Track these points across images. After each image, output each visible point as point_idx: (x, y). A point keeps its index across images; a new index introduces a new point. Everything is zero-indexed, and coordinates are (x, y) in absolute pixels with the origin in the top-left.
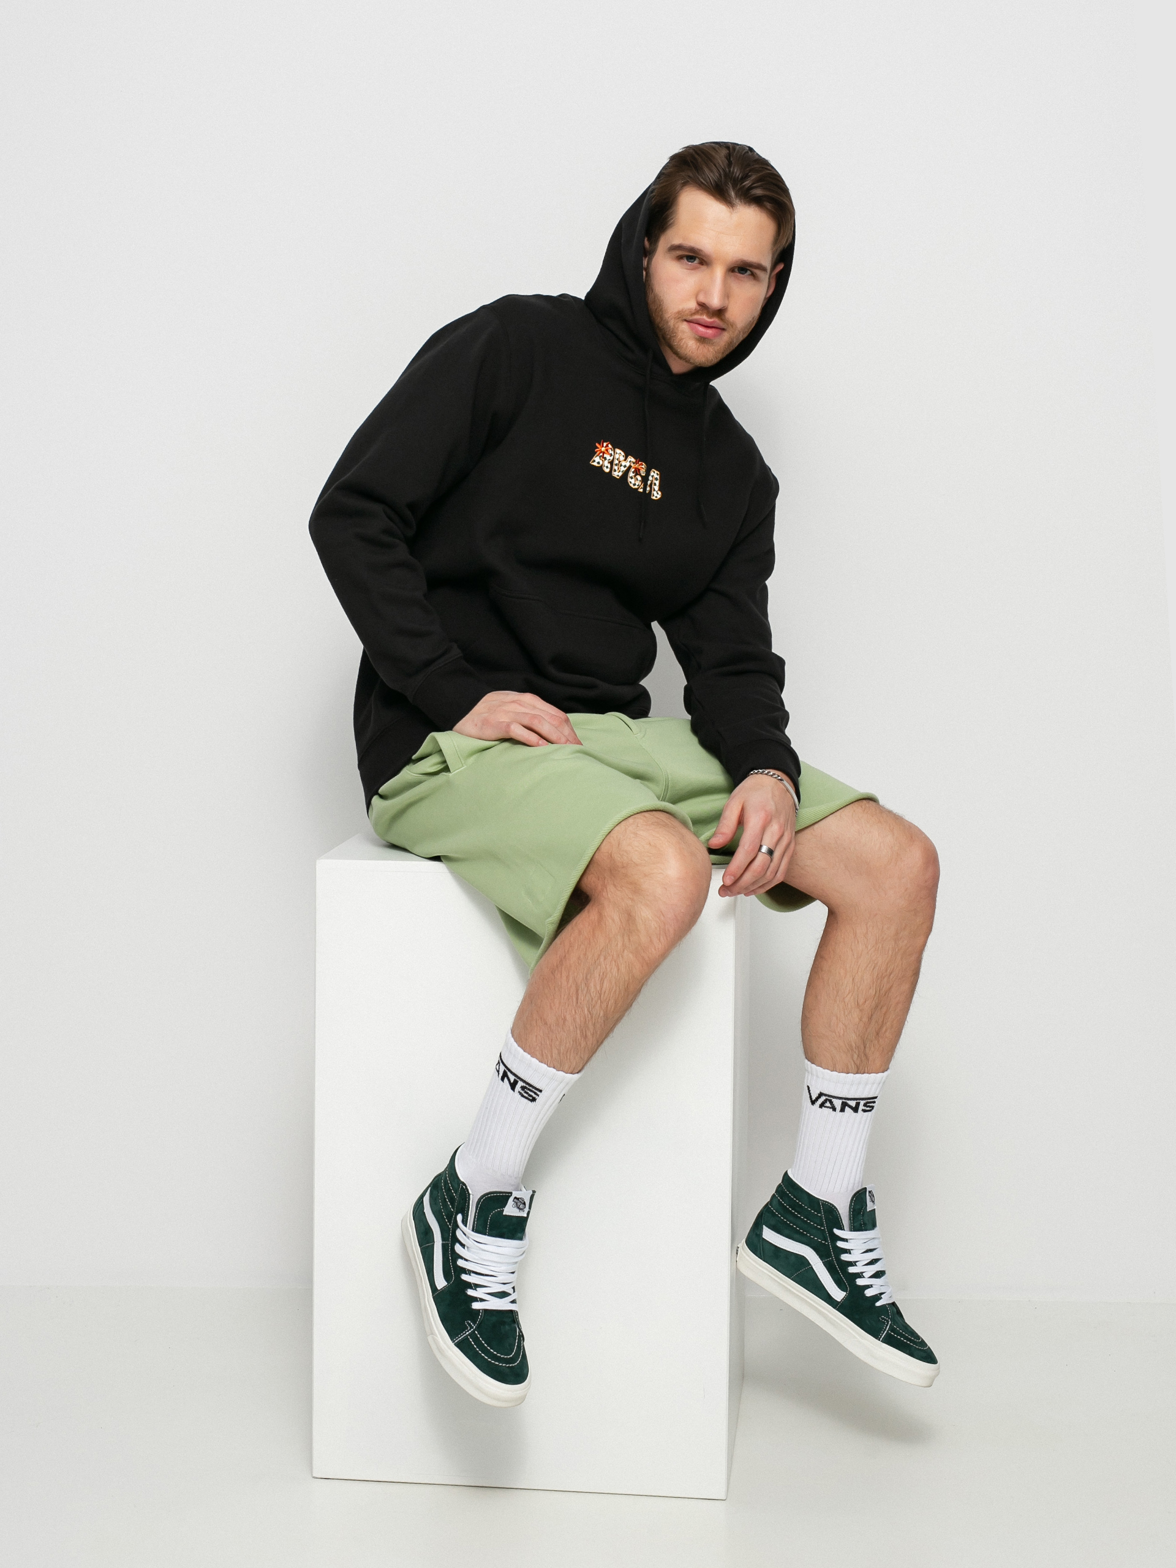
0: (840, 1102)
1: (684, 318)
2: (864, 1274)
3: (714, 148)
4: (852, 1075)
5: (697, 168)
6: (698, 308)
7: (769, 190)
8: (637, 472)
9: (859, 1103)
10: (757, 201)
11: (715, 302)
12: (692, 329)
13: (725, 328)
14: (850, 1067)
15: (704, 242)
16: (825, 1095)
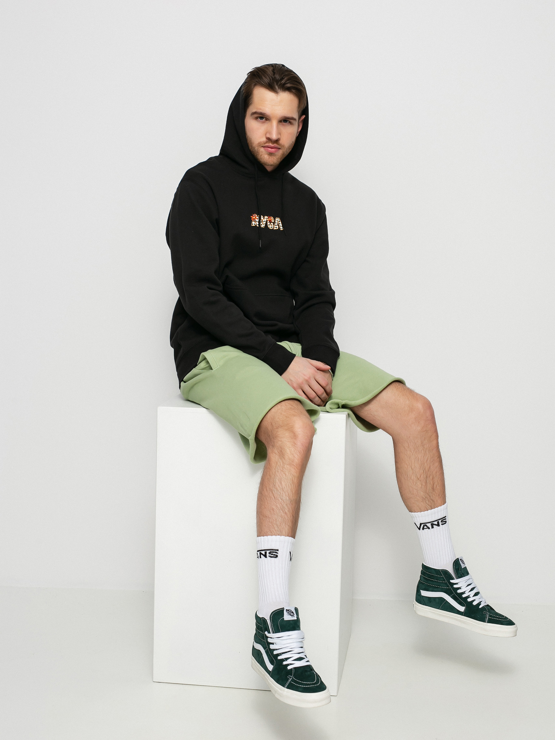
0: (430, 524)
1: (262, 145)
2: (470, 596)
3: (266, 67)
4: (430, 510)
5: (260, 77)
6: (267, 140)
7: (294, 84)
8: (270, 222)
9: (439, 521)
10: (289, 89)
11: (274, 137)
12: (265, 150)
13: (280, 148)
14: (427, 508)
15: (267, 110)
16: (423, 524)
